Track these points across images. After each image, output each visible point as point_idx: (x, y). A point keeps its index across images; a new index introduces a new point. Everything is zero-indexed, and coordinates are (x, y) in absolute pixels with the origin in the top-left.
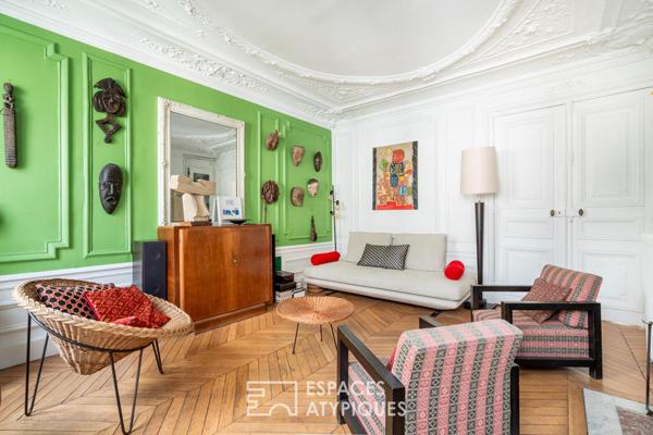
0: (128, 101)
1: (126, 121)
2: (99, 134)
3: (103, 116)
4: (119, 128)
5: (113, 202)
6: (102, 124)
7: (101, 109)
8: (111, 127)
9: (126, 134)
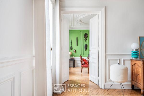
0: (88, 35)
1: (87, 38)
2: (85, 40)
3: (85, 38)
4: (87, 39)
5: (86, 49)
6: (85, 39)
7: (85, 37)
8: (86, 39)
9: (88, 40)
